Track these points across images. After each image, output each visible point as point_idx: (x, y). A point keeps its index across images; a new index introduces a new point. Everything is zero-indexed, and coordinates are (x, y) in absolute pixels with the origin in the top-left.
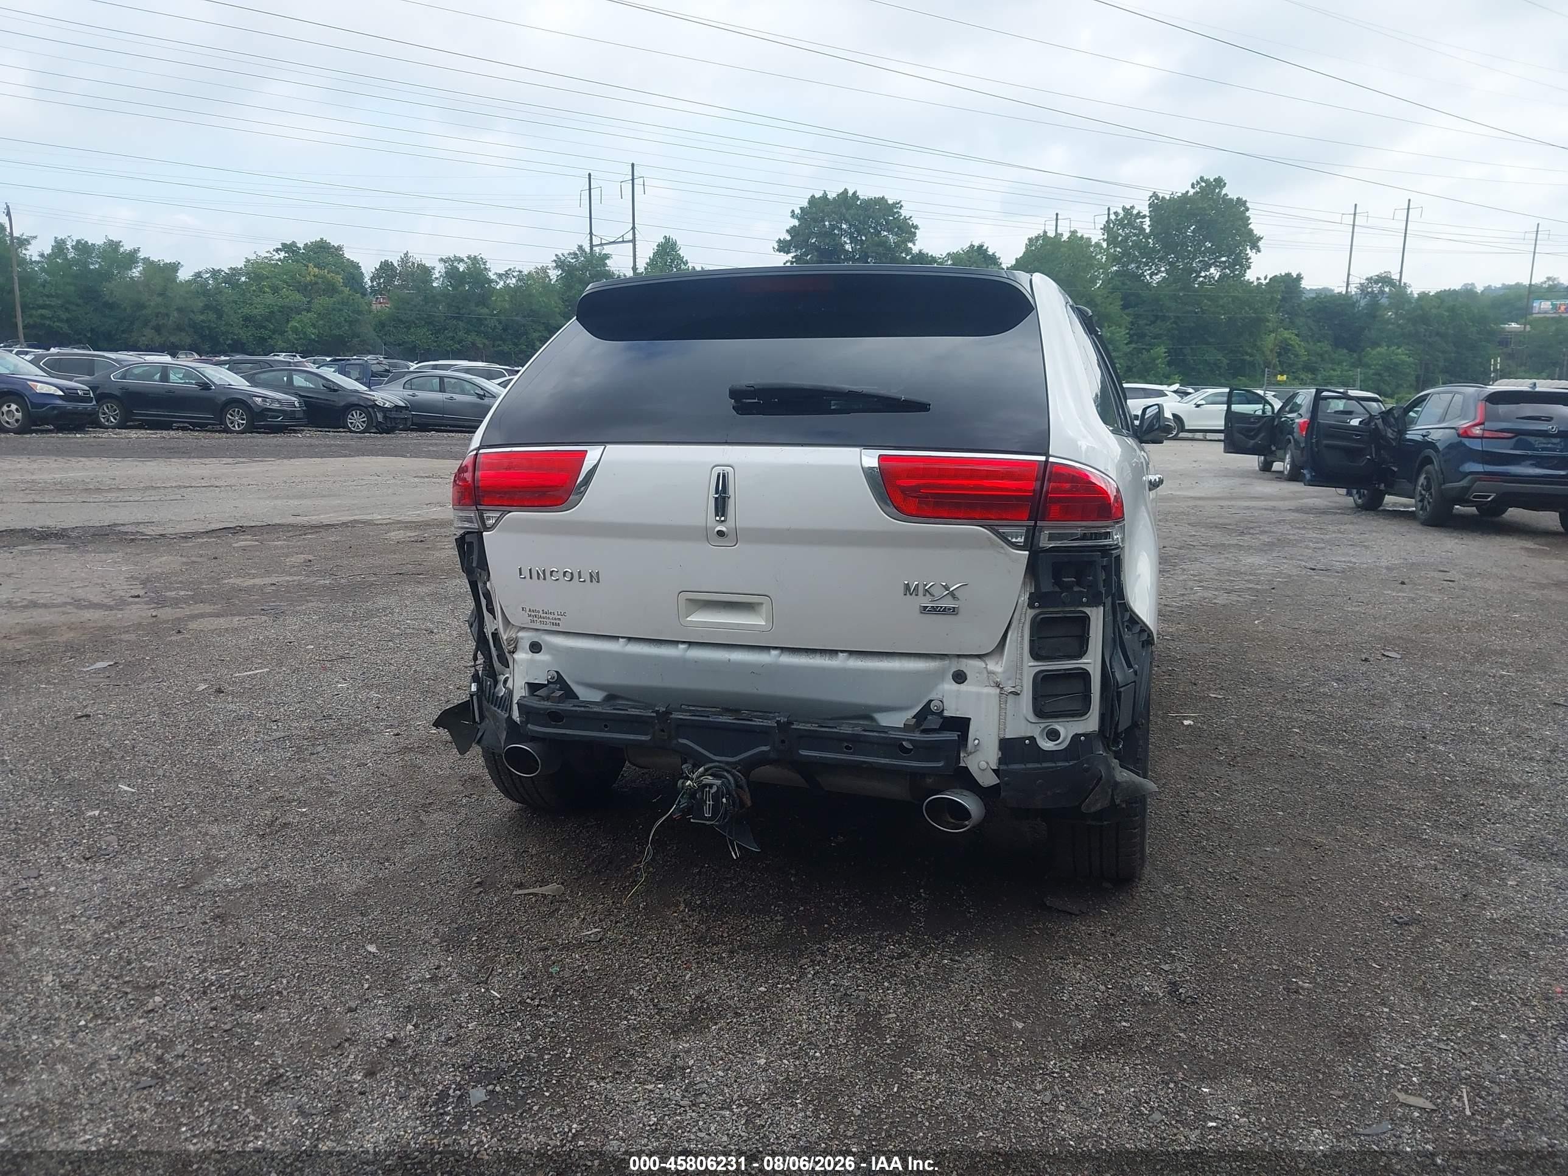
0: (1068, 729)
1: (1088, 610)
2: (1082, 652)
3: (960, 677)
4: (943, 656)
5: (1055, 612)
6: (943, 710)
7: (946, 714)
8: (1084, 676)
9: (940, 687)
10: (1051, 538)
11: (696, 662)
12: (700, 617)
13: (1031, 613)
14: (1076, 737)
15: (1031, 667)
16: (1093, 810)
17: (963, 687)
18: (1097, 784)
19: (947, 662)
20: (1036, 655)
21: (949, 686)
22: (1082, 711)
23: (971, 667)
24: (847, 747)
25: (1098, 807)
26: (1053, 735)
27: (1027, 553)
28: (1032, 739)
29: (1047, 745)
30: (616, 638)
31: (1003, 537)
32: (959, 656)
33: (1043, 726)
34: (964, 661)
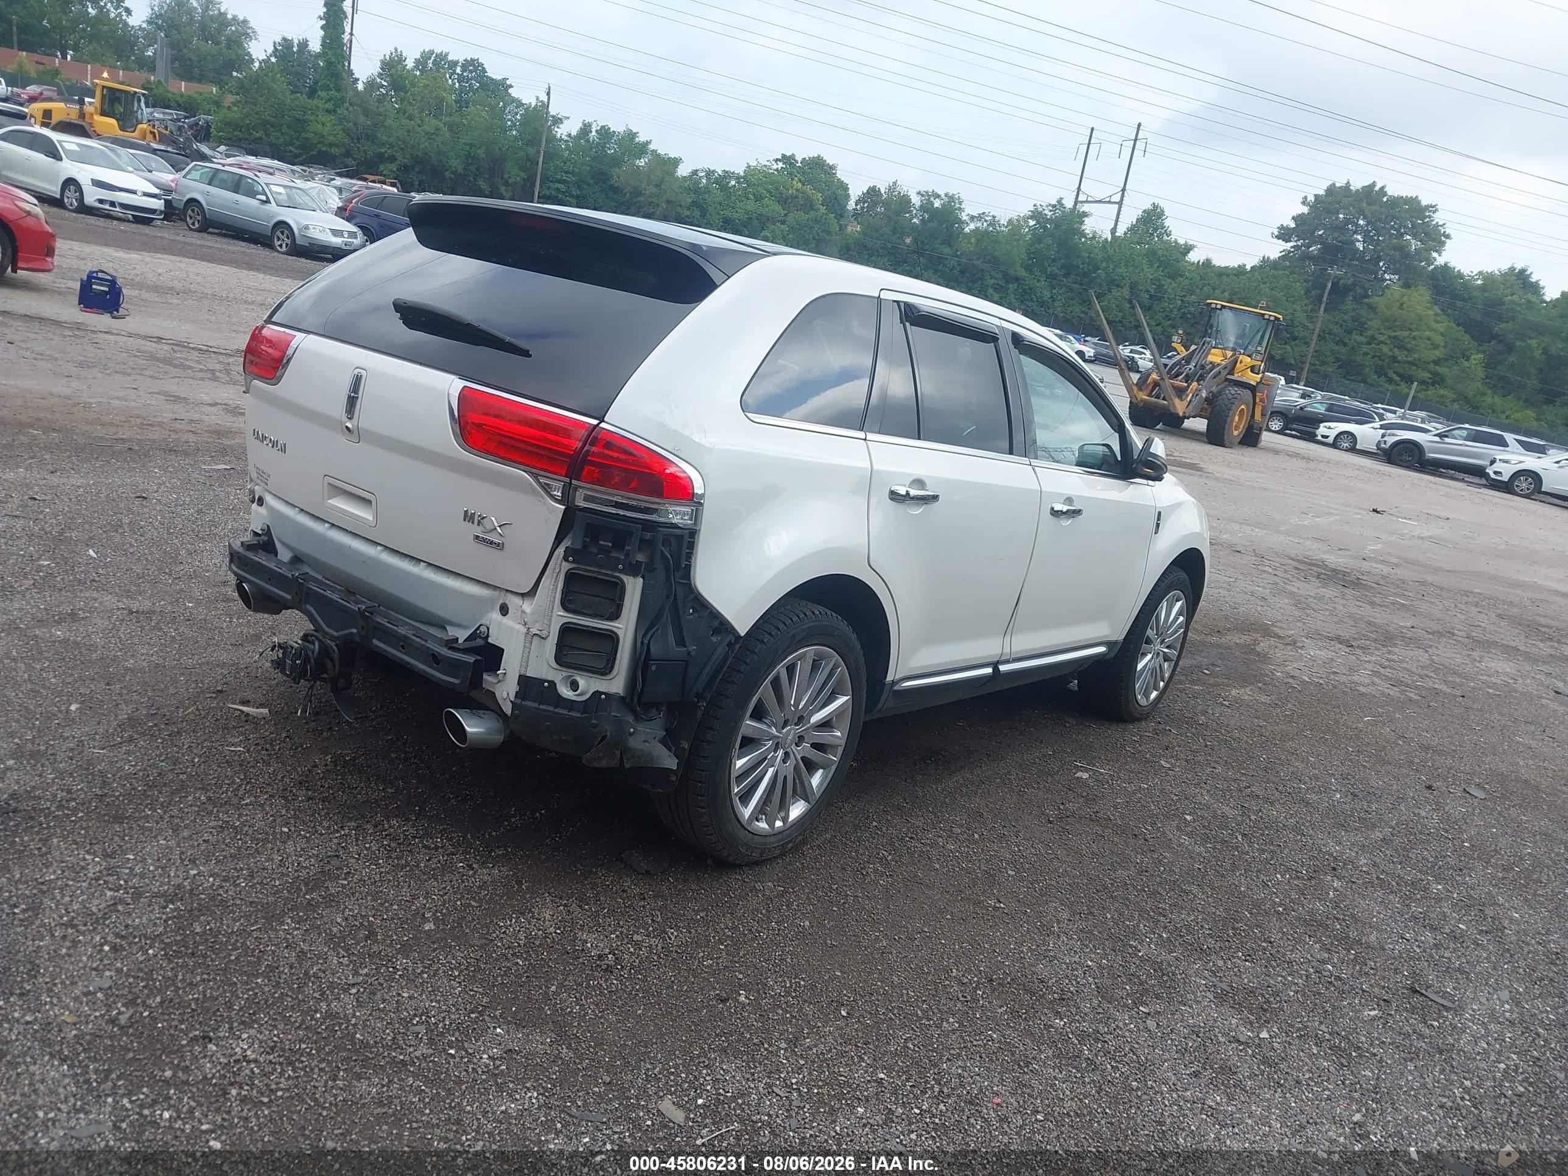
0: (588, 685)
1: (624, 578)
2: (615, 616)
3: (504, 610)
4: (495, 588)
5: (590, 571)
6: (488, 636)
7: (490, 640)
8: (612, 639)
9: (490, 614)
10: (587, 499)
11: (332, 542)
12: (339, 503)
13: (566, 566)
14: (597, 693)
15: (561, 617)
16: (596, 764)
17: (505, 620)
18: (601, 741)
19: (497, 593)
20: (565, 605)
21: (496, 615)
22: (605, 670)
23: (513, 602)
24: (403, 647)
25: (604, 764)
26: (574, 686)
27: (563, 507)
28: (552, 684)
29: (566, 692)
30: (294, 506)
31: (546, 488)
32: (507, 591)
33: (565, 674)
34: (509, 595)
